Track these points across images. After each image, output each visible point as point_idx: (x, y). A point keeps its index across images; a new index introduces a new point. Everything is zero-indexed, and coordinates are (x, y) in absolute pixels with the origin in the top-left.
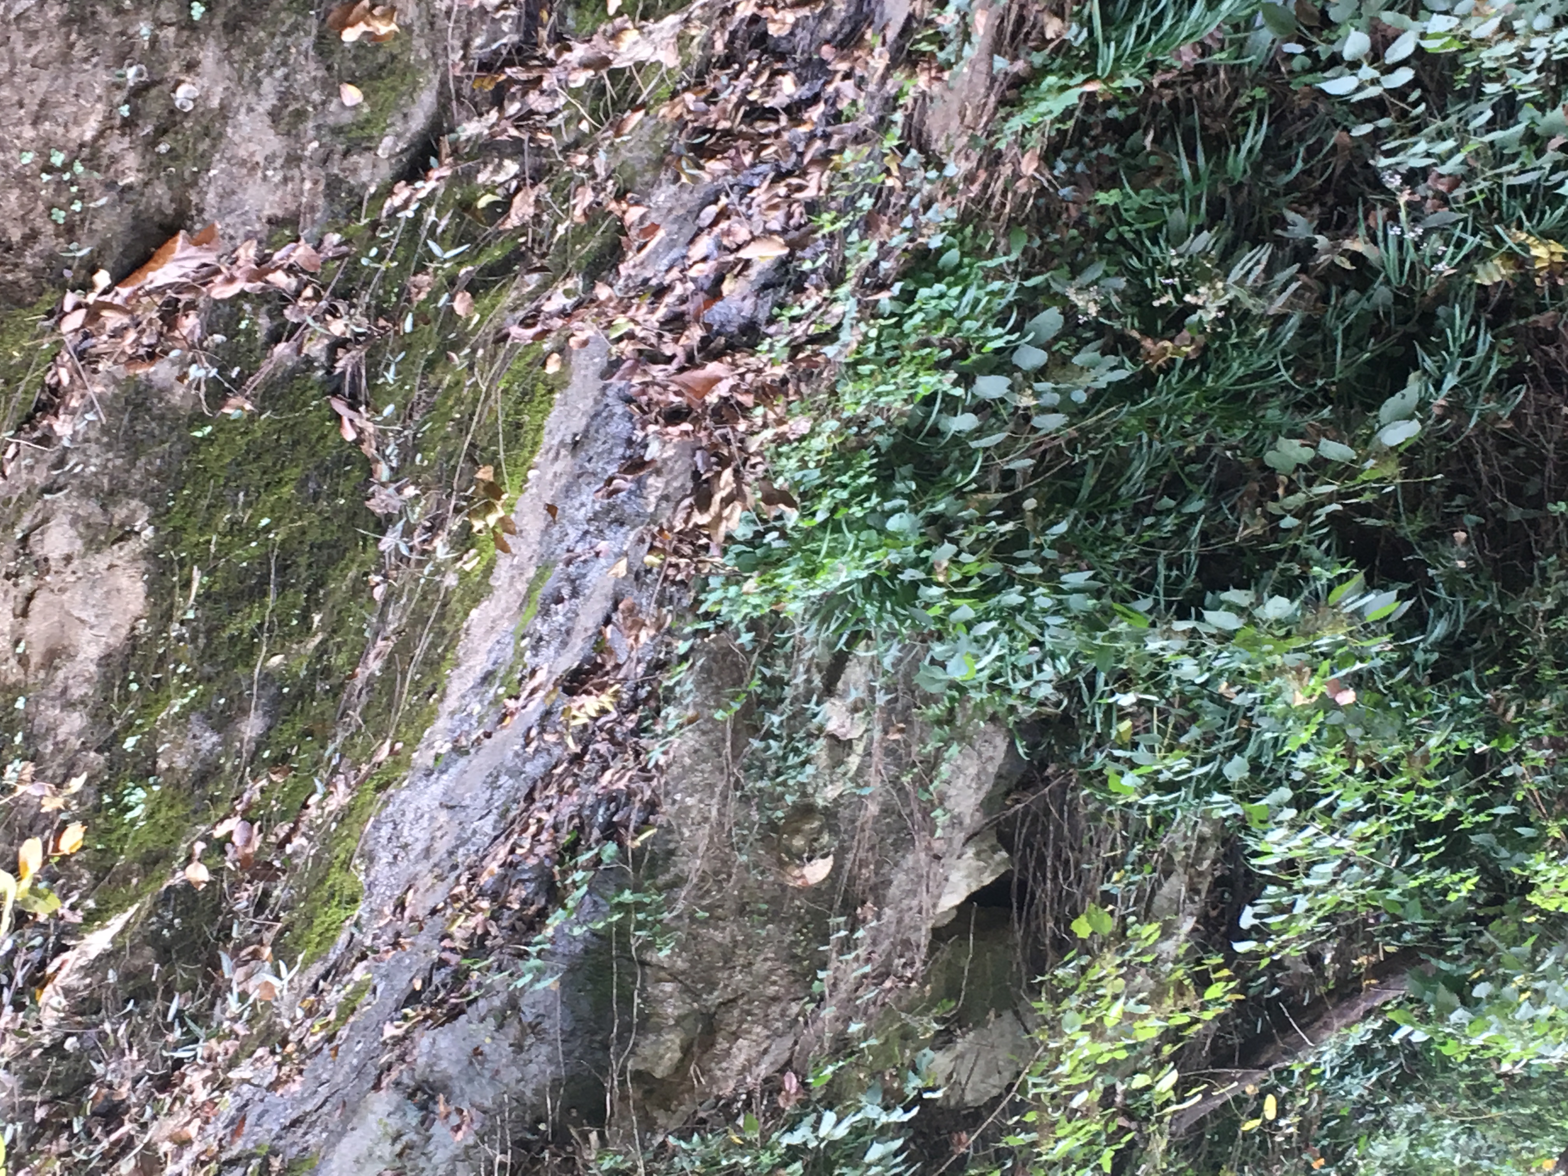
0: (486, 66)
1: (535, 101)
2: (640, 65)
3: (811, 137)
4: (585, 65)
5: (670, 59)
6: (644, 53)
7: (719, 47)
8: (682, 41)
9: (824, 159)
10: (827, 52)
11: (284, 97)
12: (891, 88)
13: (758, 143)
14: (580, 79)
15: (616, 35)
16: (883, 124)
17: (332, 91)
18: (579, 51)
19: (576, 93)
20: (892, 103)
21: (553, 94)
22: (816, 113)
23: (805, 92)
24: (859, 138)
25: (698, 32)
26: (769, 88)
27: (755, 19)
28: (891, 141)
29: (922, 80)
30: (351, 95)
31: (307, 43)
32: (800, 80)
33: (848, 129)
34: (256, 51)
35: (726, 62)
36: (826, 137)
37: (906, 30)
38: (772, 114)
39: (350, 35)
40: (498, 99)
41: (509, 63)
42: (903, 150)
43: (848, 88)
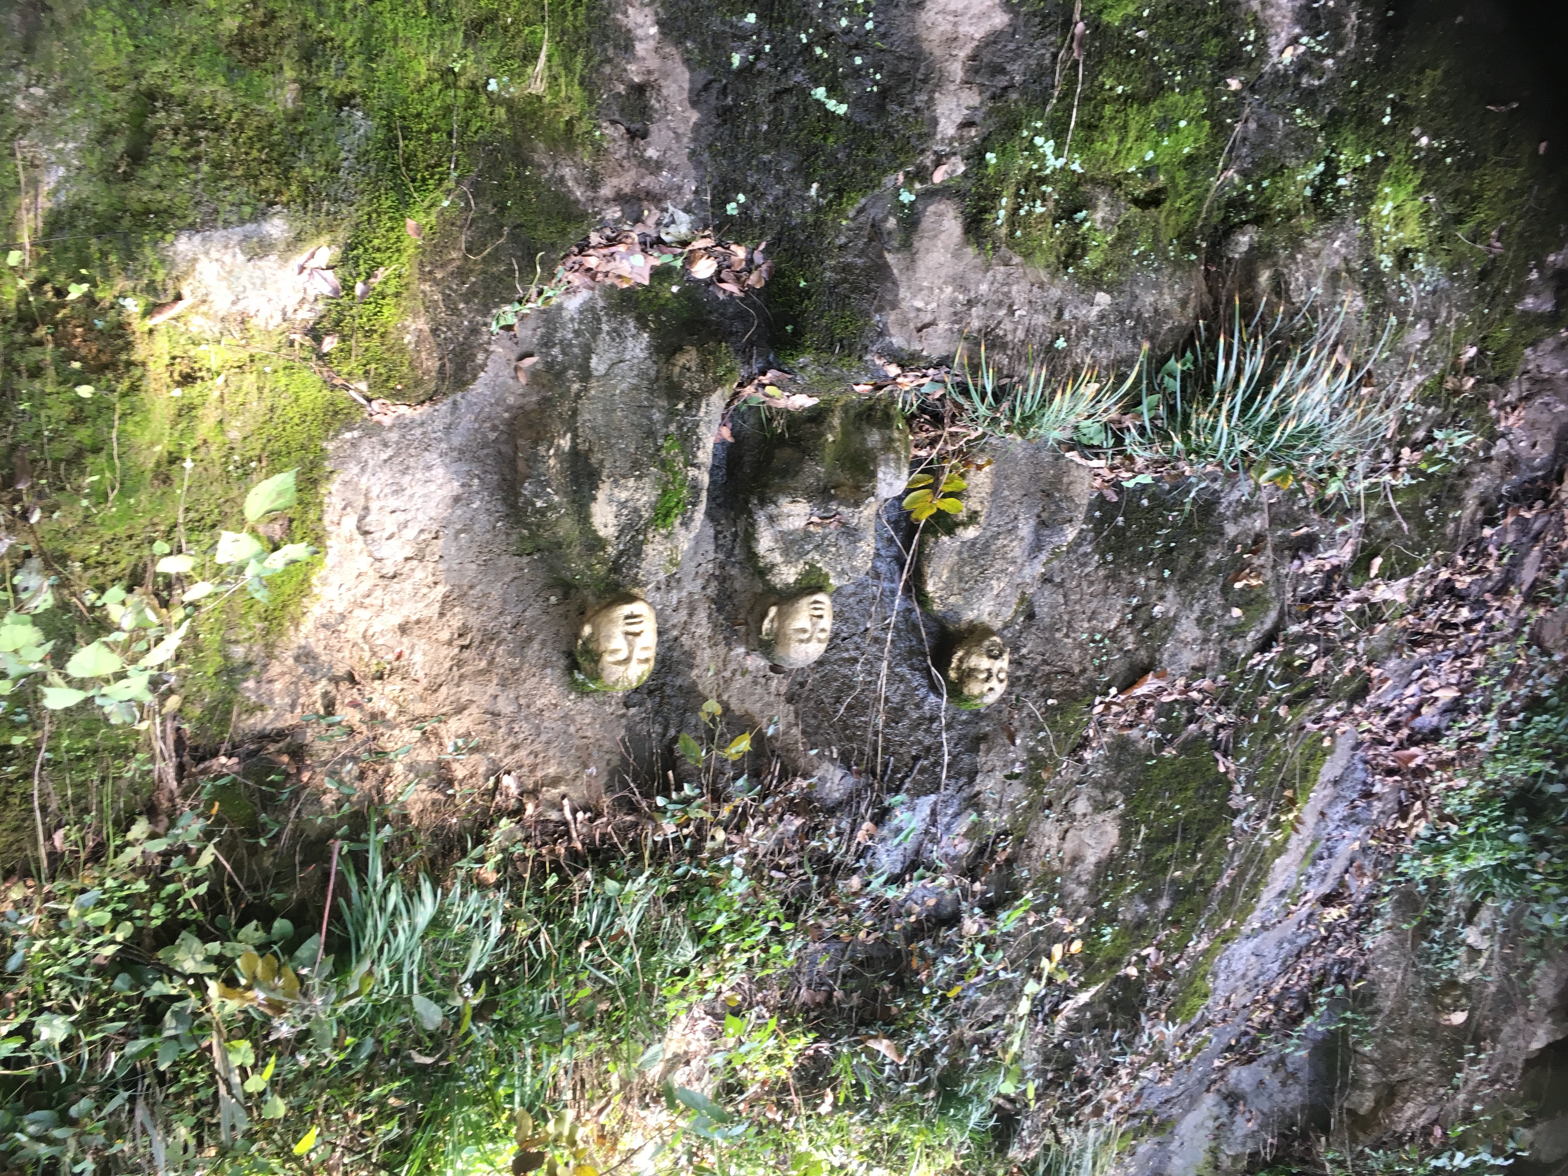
0: (1305, 600)
1: (1328, 617)
2: (1385, 601)
3: (1476, 638)
4: (1356, 601)
5: (1401, 598)
6: (1388, 595)
7: (1428, 593)
8: (1409, 590)
9: (1482, 650)
10: (1487, 596)
11: (1204, 612)
12: (1523, 614)
13: (1446, 640)
14: (1353, 607)
15: (1373, 587)
16: (1517, 633)
17: (1227, 609)
18: (1354, 594)
19: (1350, 614)
20: (1523, 622)
21: (1338, 614)
22: (1479, 626)
23: (1474, 616)
24: (1504, 639)
25: (1417, 586)
26: (1454, 614)
27: (1448, 580)
28: (1522, 642)
29: (1541, 612)
30: (1236, 612)
31: (1217, 588)
32: (1472, 610)
33: (1498, 635)
34: (1192, 592)
35: (1431, 601)
36: (1485, 638)
37: (1533, 586)
38: (1455, 626)
39: (1238, 585)
40: (1309, 615)
41: (1316, 599)
42: (1528, 646)
43: (1499, 614)
